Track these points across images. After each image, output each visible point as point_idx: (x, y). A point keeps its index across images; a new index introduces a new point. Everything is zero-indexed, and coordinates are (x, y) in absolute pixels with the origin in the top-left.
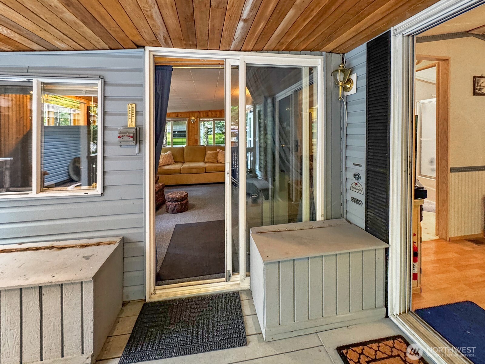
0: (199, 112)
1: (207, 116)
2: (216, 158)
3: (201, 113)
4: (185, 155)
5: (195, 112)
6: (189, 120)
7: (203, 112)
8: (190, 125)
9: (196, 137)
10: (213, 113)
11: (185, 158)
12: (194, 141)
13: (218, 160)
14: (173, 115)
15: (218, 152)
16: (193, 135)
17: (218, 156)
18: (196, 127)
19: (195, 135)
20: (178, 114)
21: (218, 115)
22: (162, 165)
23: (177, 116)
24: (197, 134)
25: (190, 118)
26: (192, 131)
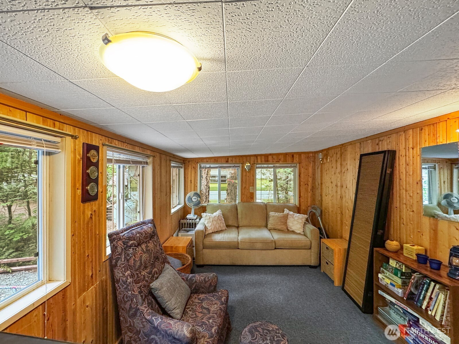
0: (256, 156)
1: (267, 161)
2: (285, 223)
3: (259, 158)
4: (239, 216)
5: (250, 156)
6: (243, 167)
7: (261, 155)
8: (244, 174)
9: (251, 191)
10: (275, 157)
11: (240, 220)
12: (249, 195)
13: (289, 226)
14: (222, 159)
15: (288, 214)
16: (247, 187)
17: (288, 221)
18: (251, 175)
19: (251, 187)
20: (228, 159)
21: (282, 159)
22: (211, 232)
23: (227, 162)
24: (253, 186)
25: (243, 164)
26: (246, 181)
